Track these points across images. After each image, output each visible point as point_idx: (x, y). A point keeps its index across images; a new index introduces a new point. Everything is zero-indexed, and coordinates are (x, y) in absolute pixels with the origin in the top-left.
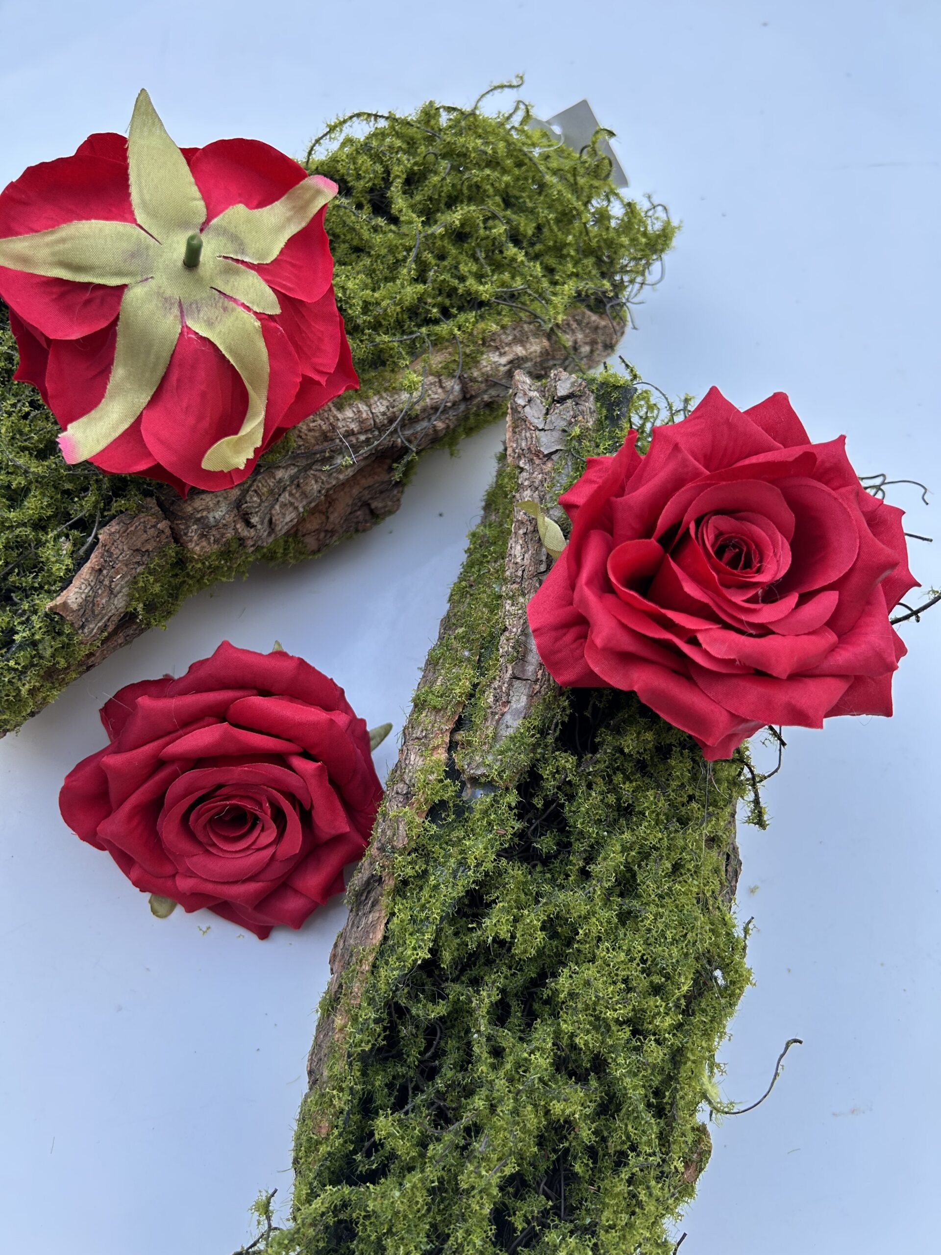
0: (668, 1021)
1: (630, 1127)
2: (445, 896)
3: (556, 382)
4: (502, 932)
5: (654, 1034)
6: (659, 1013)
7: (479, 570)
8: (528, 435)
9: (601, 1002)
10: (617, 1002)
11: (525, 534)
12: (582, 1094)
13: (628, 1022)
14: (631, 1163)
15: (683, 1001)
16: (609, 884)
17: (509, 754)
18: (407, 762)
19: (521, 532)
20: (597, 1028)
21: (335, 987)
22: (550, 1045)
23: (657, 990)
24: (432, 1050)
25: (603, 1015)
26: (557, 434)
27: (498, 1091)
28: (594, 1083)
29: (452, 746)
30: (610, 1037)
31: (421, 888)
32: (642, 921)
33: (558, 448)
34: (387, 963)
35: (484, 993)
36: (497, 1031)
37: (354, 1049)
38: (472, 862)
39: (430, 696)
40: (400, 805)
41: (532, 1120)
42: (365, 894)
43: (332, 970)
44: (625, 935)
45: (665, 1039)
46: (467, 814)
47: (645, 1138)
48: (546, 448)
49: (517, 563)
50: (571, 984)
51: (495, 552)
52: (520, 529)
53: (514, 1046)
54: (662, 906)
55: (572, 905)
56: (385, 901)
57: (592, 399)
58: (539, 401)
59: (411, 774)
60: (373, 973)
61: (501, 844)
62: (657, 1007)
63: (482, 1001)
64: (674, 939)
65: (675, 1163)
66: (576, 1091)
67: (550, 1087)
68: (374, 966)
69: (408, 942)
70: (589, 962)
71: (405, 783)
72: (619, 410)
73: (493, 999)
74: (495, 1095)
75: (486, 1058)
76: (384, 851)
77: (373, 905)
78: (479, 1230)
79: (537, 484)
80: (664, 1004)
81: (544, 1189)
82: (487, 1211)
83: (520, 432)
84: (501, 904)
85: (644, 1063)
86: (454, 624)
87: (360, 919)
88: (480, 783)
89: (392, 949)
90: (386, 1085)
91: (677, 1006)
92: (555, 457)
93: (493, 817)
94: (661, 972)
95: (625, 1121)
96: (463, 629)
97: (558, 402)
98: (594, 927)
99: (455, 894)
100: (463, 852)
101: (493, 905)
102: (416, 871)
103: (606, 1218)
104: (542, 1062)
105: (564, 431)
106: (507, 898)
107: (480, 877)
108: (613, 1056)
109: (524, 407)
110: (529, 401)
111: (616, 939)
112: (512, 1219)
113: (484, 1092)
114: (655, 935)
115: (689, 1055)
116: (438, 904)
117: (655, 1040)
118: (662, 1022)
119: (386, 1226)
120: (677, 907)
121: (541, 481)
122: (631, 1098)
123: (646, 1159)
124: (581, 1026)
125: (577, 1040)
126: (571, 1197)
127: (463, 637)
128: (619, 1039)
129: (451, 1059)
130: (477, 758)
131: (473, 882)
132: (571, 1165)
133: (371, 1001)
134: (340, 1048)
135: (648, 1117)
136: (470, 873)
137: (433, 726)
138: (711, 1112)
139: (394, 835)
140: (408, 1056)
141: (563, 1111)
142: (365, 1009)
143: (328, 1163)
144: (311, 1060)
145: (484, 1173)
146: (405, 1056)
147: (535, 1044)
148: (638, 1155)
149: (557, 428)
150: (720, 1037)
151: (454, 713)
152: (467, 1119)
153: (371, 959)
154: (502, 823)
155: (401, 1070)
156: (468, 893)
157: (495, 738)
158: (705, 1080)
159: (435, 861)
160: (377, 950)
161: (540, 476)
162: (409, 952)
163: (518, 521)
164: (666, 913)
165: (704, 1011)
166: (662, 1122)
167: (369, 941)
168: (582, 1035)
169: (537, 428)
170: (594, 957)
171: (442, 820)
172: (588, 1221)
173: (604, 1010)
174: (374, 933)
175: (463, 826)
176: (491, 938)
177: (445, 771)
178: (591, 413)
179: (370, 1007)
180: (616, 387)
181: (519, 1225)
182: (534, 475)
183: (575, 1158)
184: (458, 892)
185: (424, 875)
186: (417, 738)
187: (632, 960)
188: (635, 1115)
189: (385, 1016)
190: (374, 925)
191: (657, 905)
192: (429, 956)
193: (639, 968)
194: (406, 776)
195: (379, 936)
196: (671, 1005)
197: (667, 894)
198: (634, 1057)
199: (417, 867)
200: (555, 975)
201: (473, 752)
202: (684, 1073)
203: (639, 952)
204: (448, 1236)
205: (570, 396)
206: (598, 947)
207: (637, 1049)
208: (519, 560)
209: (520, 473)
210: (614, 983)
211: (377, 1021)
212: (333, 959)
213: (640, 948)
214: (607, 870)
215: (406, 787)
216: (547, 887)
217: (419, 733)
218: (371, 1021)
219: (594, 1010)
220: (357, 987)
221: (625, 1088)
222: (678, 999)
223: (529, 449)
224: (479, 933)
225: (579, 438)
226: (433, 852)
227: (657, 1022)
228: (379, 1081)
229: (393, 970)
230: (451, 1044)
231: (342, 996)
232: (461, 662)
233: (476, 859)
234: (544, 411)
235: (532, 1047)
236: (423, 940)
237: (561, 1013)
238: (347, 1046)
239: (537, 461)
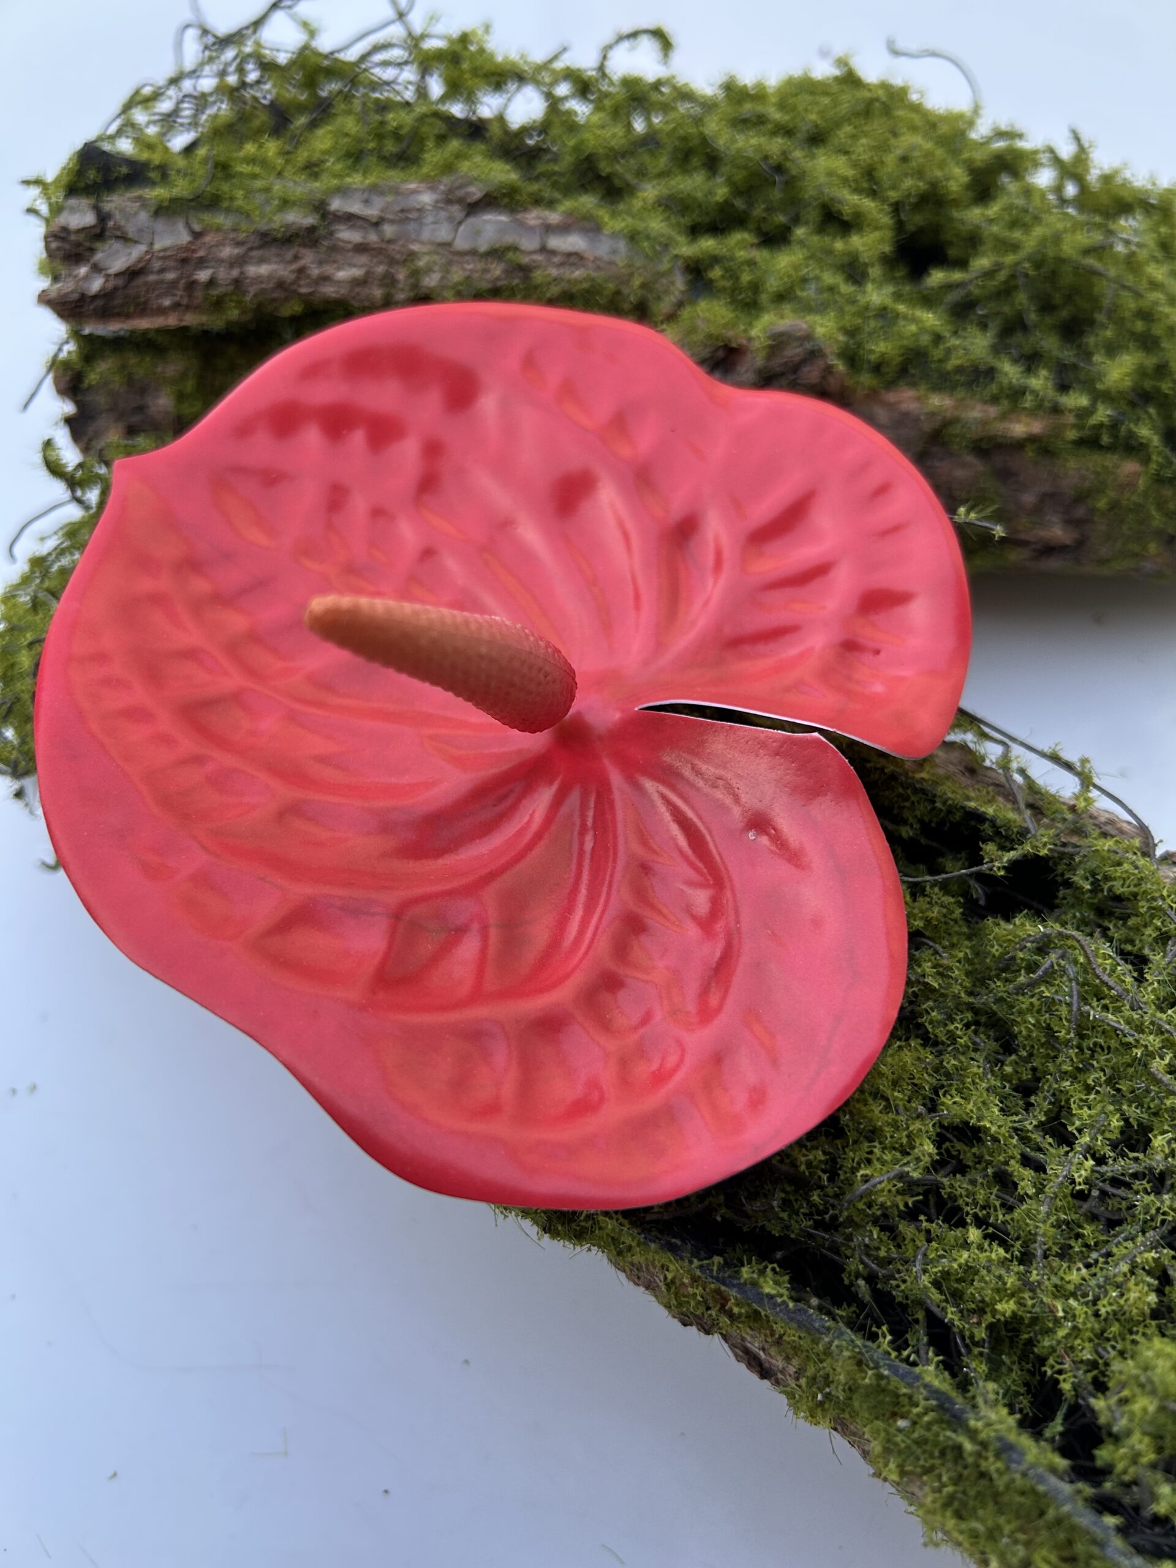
3: (67, 236)
26: (160, 225)
33: (182, 223)
48: (183, 238)
52: (309, 276)
58: (99, 256)
72: (119, 167)
79: (238, 252)
92: (197, 228)
105: (156, 213)
109: (107, 276)
110: (98, 270)
121: (238, 244)
149: (149, 223)
169: (148, 253)
180: (79, 174)
182: (225, 257)
205: (97, 209)
209: (216, 284)
223: (180, 265)
234: (119, 244)
239: (201, 253)
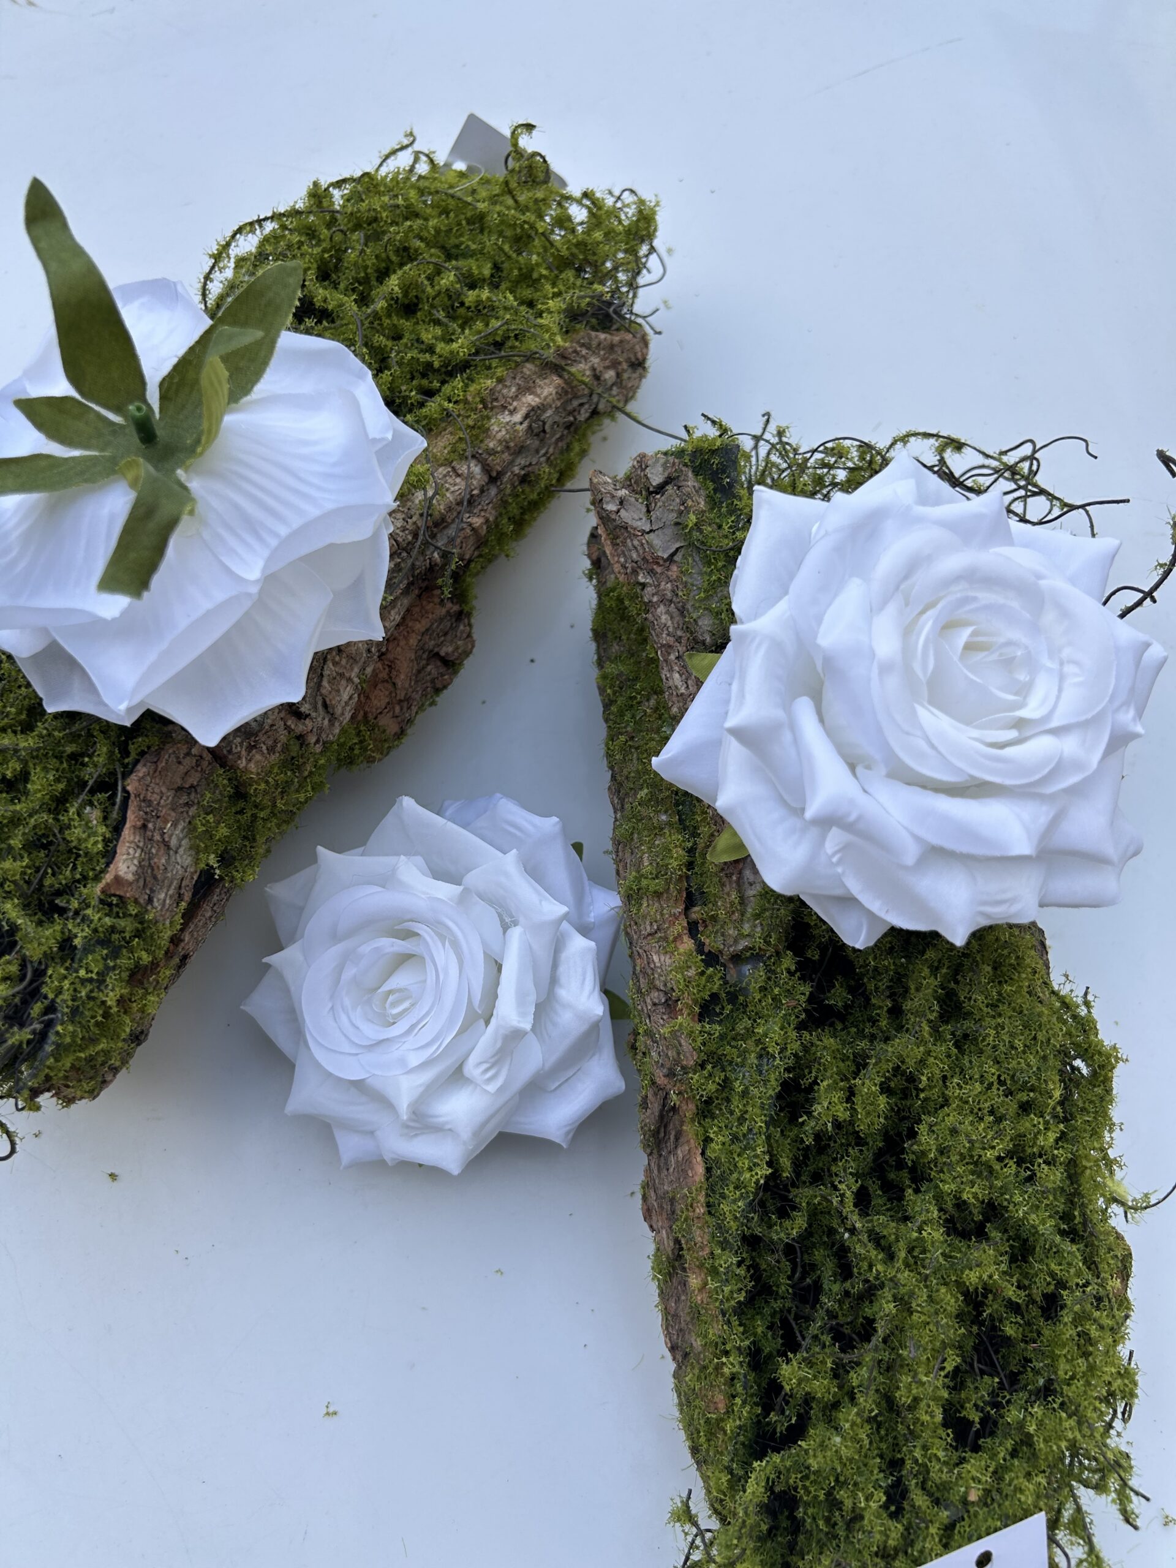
0: (1052, 1136)
1: (1053, 1266)
2: (760, 1098)
3: (643, 470)
4: (839, 1114)
5: (1040, 1156)
6: (1039, 1132)
7: (633, 717)
8: (636, 543)
9: (977, 1145)
10: (993, 1138)
11: (677, 658)
12: (991, 1252)
13: (1010, 1154)
14: (1069, 1303)
15: (1059, 1109)
16: (935, 1014)
17: (767, 914)
18: (652, 966)
19: (672, 657)
20: (980, 1175)
21: (669, 1245)
22: (936, 1212)
23: (1025, 1108)
24: (799, 1269)
25: (984, 1159)
26: (669, 531)
27: (904, 1286)
28: (995, 1235)
29: (693, 929)
30: (997, 1178)
31: (728, 1100)
32: (984, 1040)
33: (678, 545)
34: (723, 1196)
35: (842, 1187)
36: (872, 1221)
37: (726, 1305)
38: (774, 1050)
39: (644, 882)
40: (665, 1017)
41: (951, 1301)
42: (662, 1130)
43: (651, 1227)
44: (971, 1062)
45: (1054, 1157)
46: (741, 998)
47: (1072, 1271)
48: (664, 551)
49: (682, 694)
50: (937, 1139)
51: (643, 689)
52: (669, 654)
53: (897, 1229)
54: (1000, 1015)
55: (904, 1054)
56: (690, 1130)
57: (690, 474)
58: (633, 499)
59: (663, 979)
60: (710, 1213)
61: (797, 1017)
62: (1034, 1126)
63: (843, 1195)
64: (1025, 1046)
65: (1110, 1283)
66: (985, 1252)
67: (956, 1258)
68: (708, 1205)
69: (740, 1164)
70: (942, 1107)
71: (659, 990)
72: (728, 477)
73: (854, 1189)
74: (903, 1291)
75: (876, 1256)
76: (675, 1075)
77: (677, 1139)
78: (937, 1441)
79: (669, 595)
80: (1041, 1120)
81: (980, 1369)
82: (939, 1417)
83: (624, 543)
84: (825, 1083)
85: (1043, 1192)
86: (631, 789)
87: (666, 1160)
88: (747, 958)
89: (723, 1178)
90: (768, 1328)
91: (1055, 1116)
92: (678, 558)
93: (776, 991)
94: (1025, 1087)
95: (1046, 1261)
96: (646, 791)
97: (657, 493)
98: (936, 1067)
99: (771, 1092)
100: (758, 1042)
101: (816, 1087)
102: (719, 1084)
103: (1063, 1369)
104: (935, 1234)
105: (677, 524)
106: (828, 1074)
107: (791, 1062)
108: (1007, 1197)
109: (618, 511)
110: (621, 503)
111: (962, 1071)
112: (964, 1413)
113: (887, 1293)
114: (1003, 1049)
115: (1085, 1163)
116: (757, 1111)
117: (1044, 1162)
118: (1045, 1140)
119: (832, 1479)
120: (1014, 1010)
121: (673, 591)
122: (1043, 1234)
123: (1084, 1292)
124: (964, 1180)
125: (965, 1197)
126: (1009, 1363)
127: (650, 800)
128: (1007, 1177)
129: (828, 1269)
130: (731, 932)
131: (785, 1069)
132: (1001, 1330)
133: (724, 1245)
134: (706, 1309)
135: (1068, 1247)
136: (778, 1061)
137: (662, 914)
138: (1126, 1213)
139: (679, 1054)
140: (778, 1286)
141: (980, 1278)
142: (720, 1257)
143: (741, 1438)
144: (668, 1335)
145: (925, 1379)
146: (774, 1288)
147: (920, 1219)
148: (1073, 1292)
149: (668, 523)
150: (1111, 1131)
151: (679, 892)
152: (881, 1329)
153: (702, 1198)
154: (789, 993)
155: (777, 1305)
156: (785, 1085)
157: (743, 901)
158: (1109, 1182)
159: (731, 1063)
160: (705, 1186)
161: (669, 585)
162: (747, 1175)
163: (663, 646)
164: (1007, 1021)
165: (1083, 1109)
166: (1081, 1246)
167: (690, 1180)
168: (968, 1189)
169: (644, 532)
170: (947, 1100)
171: (718, 1015)
172: (1041, 1382)
173: (982, 1153)
174: (692, 1169)
175: (744, 1013)
176: (830, 1125)
177: (702, 960)
178: (697, 491)
179: (727, 1252)
180: (713, 452)
181: (975, 1417)
182: (662, 587)
183: (1001, 1321)
184: (773, 1088)
185: (726, 1085)
186: (650, 934)
187: (991, 1085)
188: (1054, 1250)
189: (744, 1255)
190: (687, 1161)
191: (994, 1017)
192: (770, 1171)
193: (1001, 1093)
194: (657, 982)
195: (699, 1169)
196: (1048, 1118)
197: (999, 1000)
198: (1030, 1190)
199: (717, 1079)
200: (913, 1134)
201: (722, 927)
202: (1086, 1186)
203: (993, 1074)
204: (903, 1461)
205: (668, 481)
206: (946, 1087)
207: (1030, 1179)
208: (683, 690)
209: (643, 589)
210: (981, 1119)
211: (739, 1264)
212: (648, 1214)
213: (993, 1071)
214: (927, 1001)
215: (662, 994)
216: (863, 1044)
217: (648, 928)
218: (734, 1267)
219: (972, 1157)
220: (700, 1236)
221: (1033, 1226)
222: (1054, 1109)
223: (644, 559)
224: (813, 1124)
225: (697, 526)
226: (725, 1055)
227: (1041, 1141)
228: (760, 1327)
229: (735, 1201)
230: (819, 1255)
231: (685, 1252)
232: (662, 829)
233: (777, 1044)
234: (644, 509)
235: (917, 1224)
236: (756, 1156)
237: (933, 1173)
238: (717, 1304)
239: (659, 570)
